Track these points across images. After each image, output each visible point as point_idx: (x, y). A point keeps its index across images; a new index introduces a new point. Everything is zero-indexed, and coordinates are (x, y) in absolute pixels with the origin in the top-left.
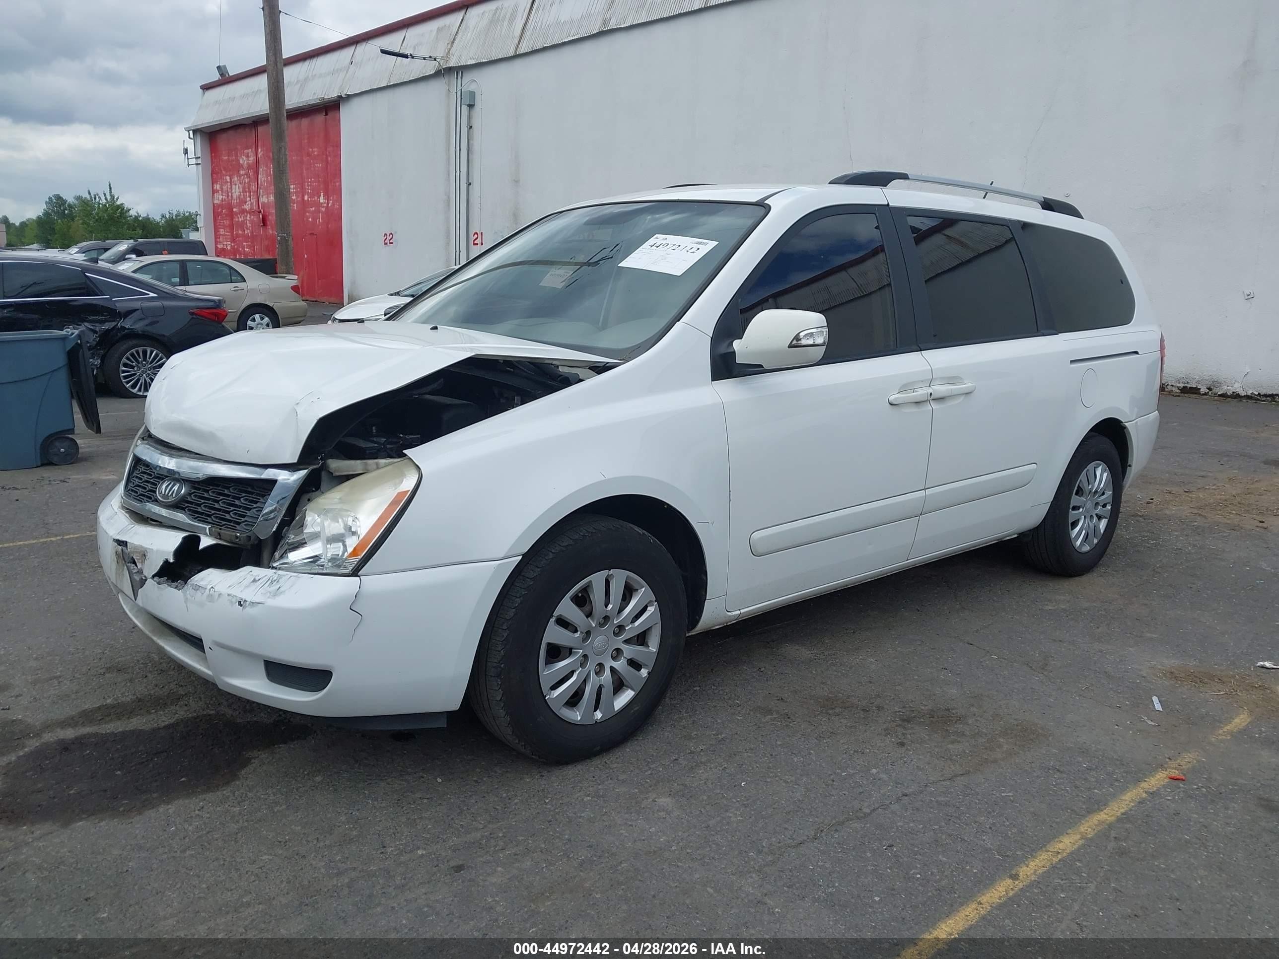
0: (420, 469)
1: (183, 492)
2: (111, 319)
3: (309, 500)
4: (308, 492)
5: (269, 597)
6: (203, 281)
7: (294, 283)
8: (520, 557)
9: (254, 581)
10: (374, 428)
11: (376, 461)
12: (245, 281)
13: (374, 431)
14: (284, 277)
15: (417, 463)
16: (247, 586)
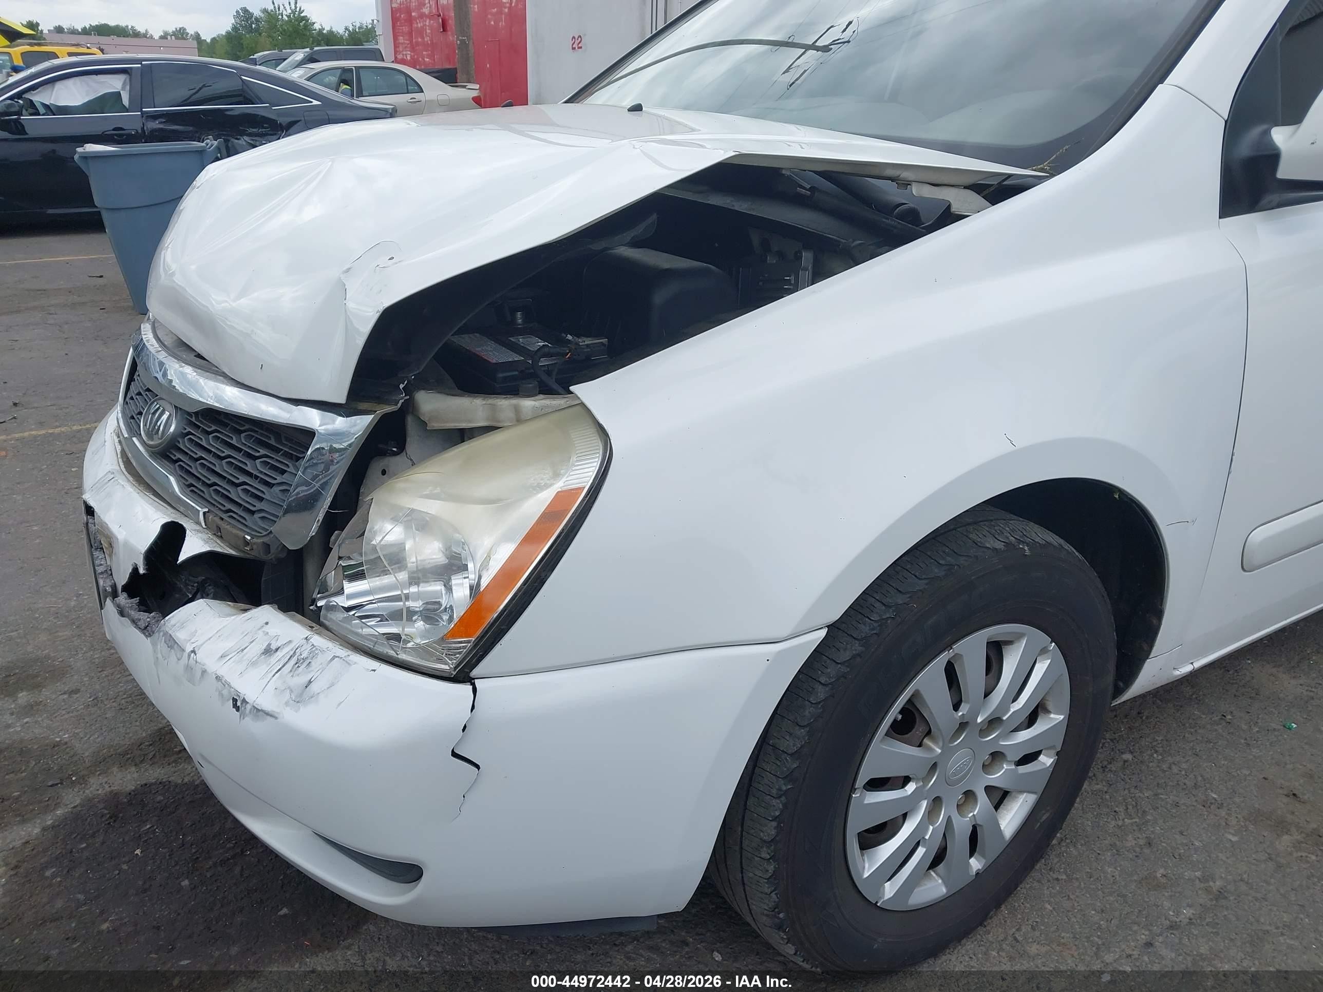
0: (607, 435)
1: (172, 429)
2: (272, 133)
3: (384, 472)
4: (384, 454)
5: (287, 704)
6: (378, 91)
7: (475, 94)
8: (823, 633)
9: (268, 651)
10: (519, 315)
11: (514, 401)
12: (423, 92)
13: (520, 321)
14: (464, 87)
15: (601, 422)
16: (254, 664)
